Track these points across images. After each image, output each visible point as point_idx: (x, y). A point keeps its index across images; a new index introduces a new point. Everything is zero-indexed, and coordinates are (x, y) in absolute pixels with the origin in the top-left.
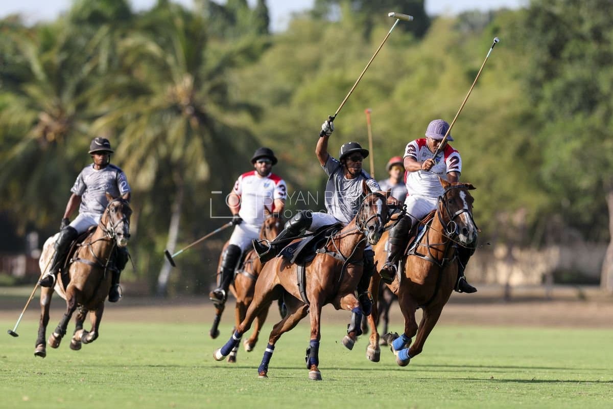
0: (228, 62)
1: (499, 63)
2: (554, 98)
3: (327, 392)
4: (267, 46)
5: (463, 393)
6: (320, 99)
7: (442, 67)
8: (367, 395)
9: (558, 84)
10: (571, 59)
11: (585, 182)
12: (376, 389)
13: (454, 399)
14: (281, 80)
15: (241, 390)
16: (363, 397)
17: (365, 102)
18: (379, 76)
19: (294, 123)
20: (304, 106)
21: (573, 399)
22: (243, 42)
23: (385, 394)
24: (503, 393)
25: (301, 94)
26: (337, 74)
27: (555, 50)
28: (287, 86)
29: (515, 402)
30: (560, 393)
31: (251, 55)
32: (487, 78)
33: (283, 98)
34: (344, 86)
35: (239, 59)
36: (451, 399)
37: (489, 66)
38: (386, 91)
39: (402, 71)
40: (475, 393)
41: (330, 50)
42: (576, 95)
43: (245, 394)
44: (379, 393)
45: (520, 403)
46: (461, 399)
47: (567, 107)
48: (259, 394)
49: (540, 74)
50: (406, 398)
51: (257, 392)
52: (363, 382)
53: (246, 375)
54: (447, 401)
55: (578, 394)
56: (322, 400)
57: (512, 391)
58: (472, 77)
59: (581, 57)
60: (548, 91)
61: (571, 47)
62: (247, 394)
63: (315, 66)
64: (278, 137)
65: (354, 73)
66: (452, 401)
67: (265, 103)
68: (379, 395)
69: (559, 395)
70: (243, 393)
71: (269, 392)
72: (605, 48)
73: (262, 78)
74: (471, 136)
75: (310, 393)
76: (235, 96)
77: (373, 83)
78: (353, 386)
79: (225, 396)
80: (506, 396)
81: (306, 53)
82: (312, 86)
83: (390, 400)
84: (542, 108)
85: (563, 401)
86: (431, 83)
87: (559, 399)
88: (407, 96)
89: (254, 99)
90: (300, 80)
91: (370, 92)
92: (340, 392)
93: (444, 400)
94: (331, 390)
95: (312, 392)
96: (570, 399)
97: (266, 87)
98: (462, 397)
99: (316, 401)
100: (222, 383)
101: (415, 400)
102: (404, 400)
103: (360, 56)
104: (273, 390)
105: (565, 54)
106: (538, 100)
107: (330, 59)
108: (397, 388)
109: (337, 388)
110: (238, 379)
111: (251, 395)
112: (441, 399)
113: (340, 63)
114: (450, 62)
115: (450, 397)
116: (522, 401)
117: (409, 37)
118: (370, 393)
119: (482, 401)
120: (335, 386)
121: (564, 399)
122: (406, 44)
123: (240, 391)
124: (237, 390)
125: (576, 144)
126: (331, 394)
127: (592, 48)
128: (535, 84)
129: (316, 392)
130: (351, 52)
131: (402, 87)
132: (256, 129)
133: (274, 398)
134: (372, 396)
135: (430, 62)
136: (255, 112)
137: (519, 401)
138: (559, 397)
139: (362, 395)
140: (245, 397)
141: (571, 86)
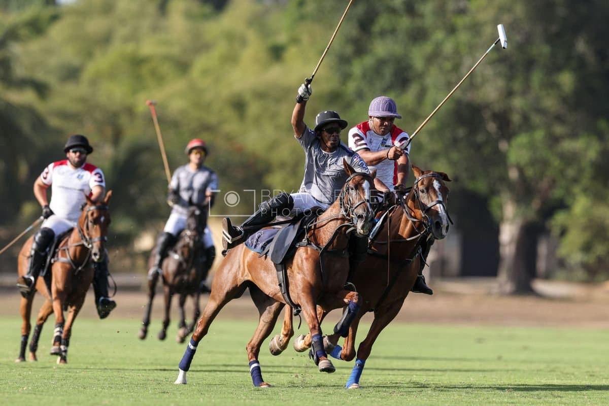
0: (12, 35)
1: (305, 38)
2: (364, 76)
3: (118, 391)
4: (55, 18)
5: (266, 393)
6: (112, 75)
7: (243, 42)
8: (161, 394)
9: (368, 61)
10: (383, 34)
12: (171, 388)
13: (255, 399)
14: (69, 55)
15: (25, 389)
16: (157, 396)
17: (160, 79)
18: (175, 50)
19: (83, 100)
20: (94, 82)
21: (384, 399)
22: (29, 13)
23: (181, 394)
24: (308, 392)
25: (91, 70)
26: (130, 48)
27: (365, 24)
28: (75, 61)
29: (321, 403)
31: (37, 28)
32: (291, 53)
33: (72, 74)
34: (137, 62)
35: (24, 32)
36: (252, 399)
37: (295, 41)
38: (183, 67)
39: (200, 46)
40: (278, 393)
41: (123, 22)
42: (388, 72)
43: (28, 393)
44: (175, 392)
45: (327, 403)
46: (264, 399)
47: (379, 85)
48: (44, 393)
49: (349, 50)
50: (203, 399)
51: (42, 391)
52: (157, 380)
53: (30, 373)
54: (247, 401)
55: (389, 394)
56: (112, 400)
57: (317, 391)
58: (277, 53)
59: (393, 31)
60: (357, 68)
61: (383, 22)
62: (31, 393)
63: (106, 40)
64: (65, 115)
65: (149, 47)
66: (253, 401)
67: (51, 80)
68: (174, 394)
69: (369, 395)
70: (26, 392)
71: (54, 391)
72: (418, 22)
73: (48, 52)
74: (274, 116)
75: (100, 393)
76: (19, 71)
77: (167, 58)
78: (146, 384)
79: (6, 395)
80: (311, 396)
81: (96, 25)
82: (102, 62)
83: (186, 400)
84: (351, 87)
85: (372, 402)
86: (231, 59)
87: (368, 399)
88: (205, 72)
89: (40, 75)
90: (89, 55)
91: (166, 68)
92: (132, 391)
93: (245, 400)
94: (122, 388)
95: (102, 391)
96: (380, 400)
97: (53, 61)
98: (265, 397)
99: (106, 401)
100: (4, 382)
101: (213, 400)
102: (201, 400)
103: (155, 29)
104: (59, 389)
105: (376, 28)
106: (346, 77)
107: (122, 32)
108: (194, 387)
109: (128, 387)
110: (21, 377)
111: (35, 394)
112: (241, 398)
113: (133, 37)
114: (252, 36)
115: (251, 397)
116: (328, 401)
117: (207, 9)
118: (164, 392)
119: (285, 401)
120: (126, 385)
121: (373, 399)
122: (205, 17)
123: (23, 390)
124: (20, 389)
126: (122, 394)
127: (405, 22)
128: (344, 60)
129: (106, 391)
130: (146, 24)
131: (200, 63)
132: (41, 107)
133: (60, 398)
134: (166, 395)
135: (230, 37)
136: (41, 89)
137: (325, 401)
138: (368, 397)
139: (155, 394)
140: (29, 396)
141: (381, 63)
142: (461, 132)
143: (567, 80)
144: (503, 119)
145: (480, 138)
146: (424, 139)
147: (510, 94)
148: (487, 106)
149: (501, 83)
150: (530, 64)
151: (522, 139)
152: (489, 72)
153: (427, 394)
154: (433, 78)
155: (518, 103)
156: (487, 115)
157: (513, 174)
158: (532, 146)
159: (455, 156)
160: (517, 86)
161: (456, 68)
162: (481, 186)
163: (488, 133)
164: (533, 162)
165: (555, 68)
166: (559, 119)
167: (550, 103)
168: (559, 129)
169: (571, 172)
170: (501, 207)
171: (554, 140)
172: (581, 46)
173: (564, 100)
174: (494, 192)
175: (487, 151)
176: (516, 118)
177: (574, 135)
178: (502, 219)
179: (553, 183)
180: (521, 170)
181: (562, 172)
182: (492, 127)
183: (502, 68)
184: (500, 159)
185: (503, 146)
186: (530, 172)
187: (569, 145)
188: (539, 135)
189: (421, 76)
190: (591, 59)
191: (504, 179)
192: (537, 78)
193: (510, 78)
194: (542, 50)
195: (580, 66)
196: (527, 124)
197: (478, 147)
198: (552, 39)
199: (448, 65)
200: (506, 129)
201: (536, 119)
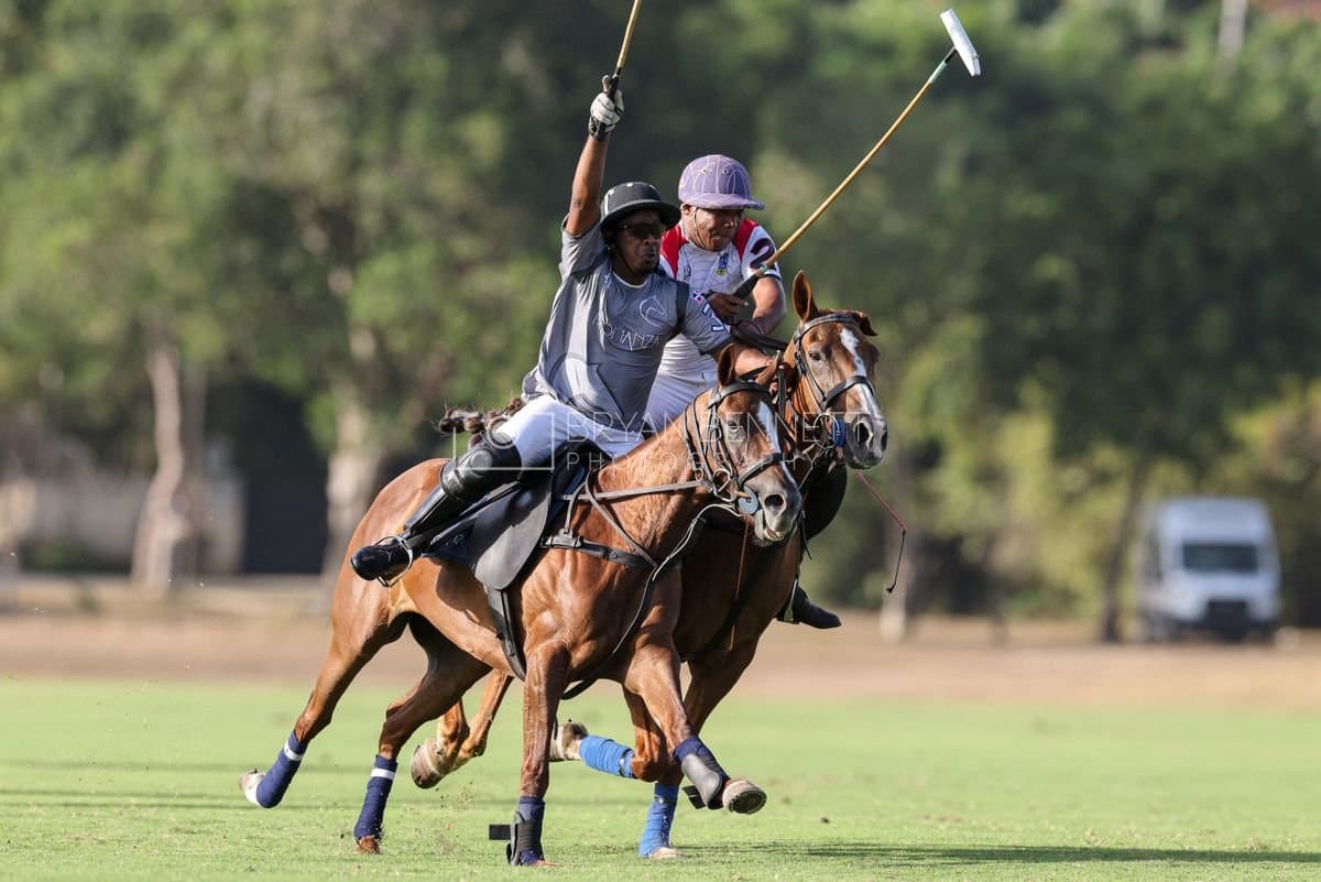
9: (36, 88)
10: (71, 27)
11: (101, 326)
30: (28, 839)
42: (81, 115)
47: (60, 141)
59: (93, 21)
60: (10, 103)
69: (28, 844)
72: (150, 2)
87: (26, 852)
96: (52, 853)
121: (38, 851)
125: (78, 232)
141: (66, 94)
142: (246, 250)
143: (484, 134)
144: (340, 223)
145: (289, 262)
146: (161, 266)
147: (354, 164)
148: (304, 192)
149: (335, 140)
150: (402, 99)
151: (384, 266)
152: (309, 114)
153: (161, 841)
154: (184, 128)
155: (374, 185)
156: (303, 212)
157: (362, 346)
158: (405, 283)
159: (231, 302)
160: (372, 146)
161: (236, 106)
162: (288, 372)
163: (307, 254)
164: (407, 321)
165: (456, 107)
166: (466, 221)
167: (447, 185)
168: (464, 246)
169: (492, 341)
170: (333, 420)
171: (454, 269)
172: (517, 59)
173: (477, 178)
174: (318, 385)
175: (304, 292)
176: (369, 221)
177: (497, 259)
178: (333, 447)
179: (451, 368)
180: (379, 335)
181: (472, 343)
182: (315, 239)
183: (338, 107)
184: (333, 312)
185: (340, 281)
186: (400, 343)
187: (486, 282)
188: (421, 257)
189: (155, 123)
190: (539, 88)
191: (340, 356)
192: (417, 128)
193: (357, 128)
194: (429, 66)
195: (514, 103)
196: (394, 234)
197: (284, 284)
198: (454, 43)
199: (216, 99)
200: (347, 243)
201: (415, 222)
